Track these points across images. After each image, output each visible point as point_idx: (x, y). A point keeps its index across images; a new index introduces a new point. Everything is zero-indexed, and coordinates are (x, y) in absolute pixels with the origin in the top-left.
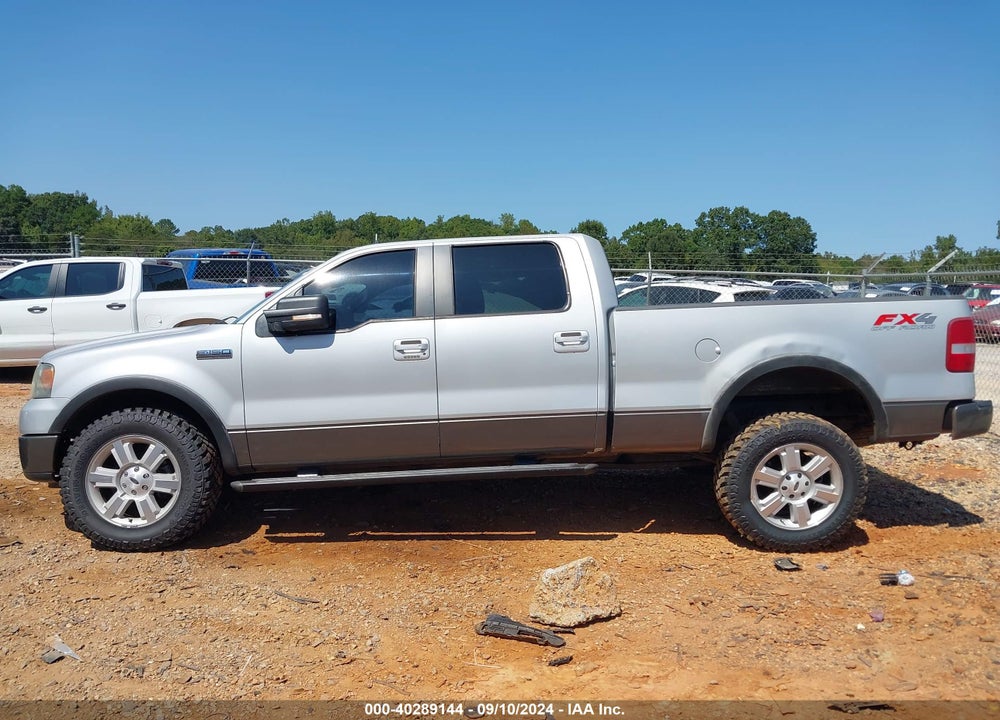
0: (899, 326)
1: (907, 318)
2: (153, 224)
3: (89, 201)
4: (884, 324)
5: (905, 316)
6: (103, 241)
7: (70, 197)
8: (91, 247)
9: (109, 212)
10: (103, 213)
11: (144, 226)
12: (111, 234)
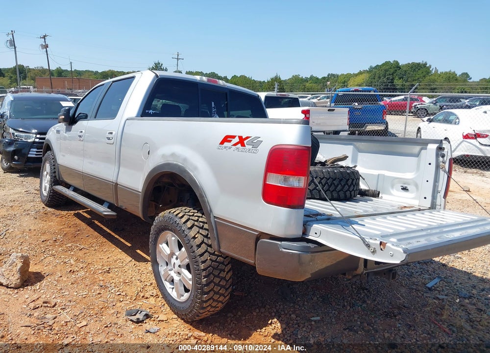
0: (234, 147)
1: (242, 141)
2: (458, 75)
3: (428, 65)
4: (226, 144)
5: (240, 138)
6: (430, 85)
7: (419, 64)
8: (423, 89)
9: (437, 71)
10: (433, 72)
11: (451, 77)
12: (434, 81)
